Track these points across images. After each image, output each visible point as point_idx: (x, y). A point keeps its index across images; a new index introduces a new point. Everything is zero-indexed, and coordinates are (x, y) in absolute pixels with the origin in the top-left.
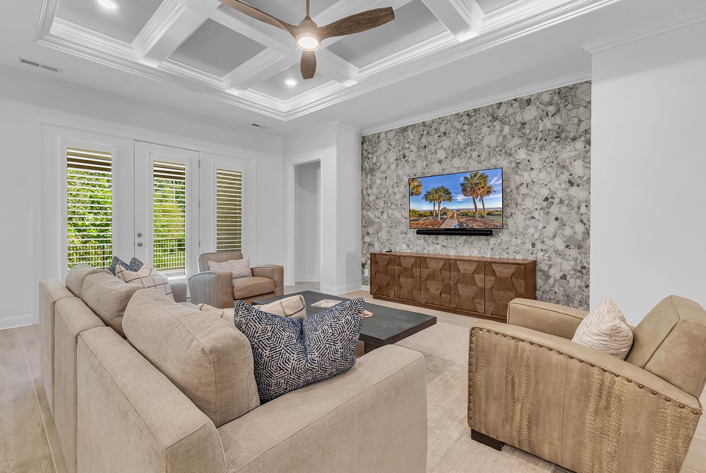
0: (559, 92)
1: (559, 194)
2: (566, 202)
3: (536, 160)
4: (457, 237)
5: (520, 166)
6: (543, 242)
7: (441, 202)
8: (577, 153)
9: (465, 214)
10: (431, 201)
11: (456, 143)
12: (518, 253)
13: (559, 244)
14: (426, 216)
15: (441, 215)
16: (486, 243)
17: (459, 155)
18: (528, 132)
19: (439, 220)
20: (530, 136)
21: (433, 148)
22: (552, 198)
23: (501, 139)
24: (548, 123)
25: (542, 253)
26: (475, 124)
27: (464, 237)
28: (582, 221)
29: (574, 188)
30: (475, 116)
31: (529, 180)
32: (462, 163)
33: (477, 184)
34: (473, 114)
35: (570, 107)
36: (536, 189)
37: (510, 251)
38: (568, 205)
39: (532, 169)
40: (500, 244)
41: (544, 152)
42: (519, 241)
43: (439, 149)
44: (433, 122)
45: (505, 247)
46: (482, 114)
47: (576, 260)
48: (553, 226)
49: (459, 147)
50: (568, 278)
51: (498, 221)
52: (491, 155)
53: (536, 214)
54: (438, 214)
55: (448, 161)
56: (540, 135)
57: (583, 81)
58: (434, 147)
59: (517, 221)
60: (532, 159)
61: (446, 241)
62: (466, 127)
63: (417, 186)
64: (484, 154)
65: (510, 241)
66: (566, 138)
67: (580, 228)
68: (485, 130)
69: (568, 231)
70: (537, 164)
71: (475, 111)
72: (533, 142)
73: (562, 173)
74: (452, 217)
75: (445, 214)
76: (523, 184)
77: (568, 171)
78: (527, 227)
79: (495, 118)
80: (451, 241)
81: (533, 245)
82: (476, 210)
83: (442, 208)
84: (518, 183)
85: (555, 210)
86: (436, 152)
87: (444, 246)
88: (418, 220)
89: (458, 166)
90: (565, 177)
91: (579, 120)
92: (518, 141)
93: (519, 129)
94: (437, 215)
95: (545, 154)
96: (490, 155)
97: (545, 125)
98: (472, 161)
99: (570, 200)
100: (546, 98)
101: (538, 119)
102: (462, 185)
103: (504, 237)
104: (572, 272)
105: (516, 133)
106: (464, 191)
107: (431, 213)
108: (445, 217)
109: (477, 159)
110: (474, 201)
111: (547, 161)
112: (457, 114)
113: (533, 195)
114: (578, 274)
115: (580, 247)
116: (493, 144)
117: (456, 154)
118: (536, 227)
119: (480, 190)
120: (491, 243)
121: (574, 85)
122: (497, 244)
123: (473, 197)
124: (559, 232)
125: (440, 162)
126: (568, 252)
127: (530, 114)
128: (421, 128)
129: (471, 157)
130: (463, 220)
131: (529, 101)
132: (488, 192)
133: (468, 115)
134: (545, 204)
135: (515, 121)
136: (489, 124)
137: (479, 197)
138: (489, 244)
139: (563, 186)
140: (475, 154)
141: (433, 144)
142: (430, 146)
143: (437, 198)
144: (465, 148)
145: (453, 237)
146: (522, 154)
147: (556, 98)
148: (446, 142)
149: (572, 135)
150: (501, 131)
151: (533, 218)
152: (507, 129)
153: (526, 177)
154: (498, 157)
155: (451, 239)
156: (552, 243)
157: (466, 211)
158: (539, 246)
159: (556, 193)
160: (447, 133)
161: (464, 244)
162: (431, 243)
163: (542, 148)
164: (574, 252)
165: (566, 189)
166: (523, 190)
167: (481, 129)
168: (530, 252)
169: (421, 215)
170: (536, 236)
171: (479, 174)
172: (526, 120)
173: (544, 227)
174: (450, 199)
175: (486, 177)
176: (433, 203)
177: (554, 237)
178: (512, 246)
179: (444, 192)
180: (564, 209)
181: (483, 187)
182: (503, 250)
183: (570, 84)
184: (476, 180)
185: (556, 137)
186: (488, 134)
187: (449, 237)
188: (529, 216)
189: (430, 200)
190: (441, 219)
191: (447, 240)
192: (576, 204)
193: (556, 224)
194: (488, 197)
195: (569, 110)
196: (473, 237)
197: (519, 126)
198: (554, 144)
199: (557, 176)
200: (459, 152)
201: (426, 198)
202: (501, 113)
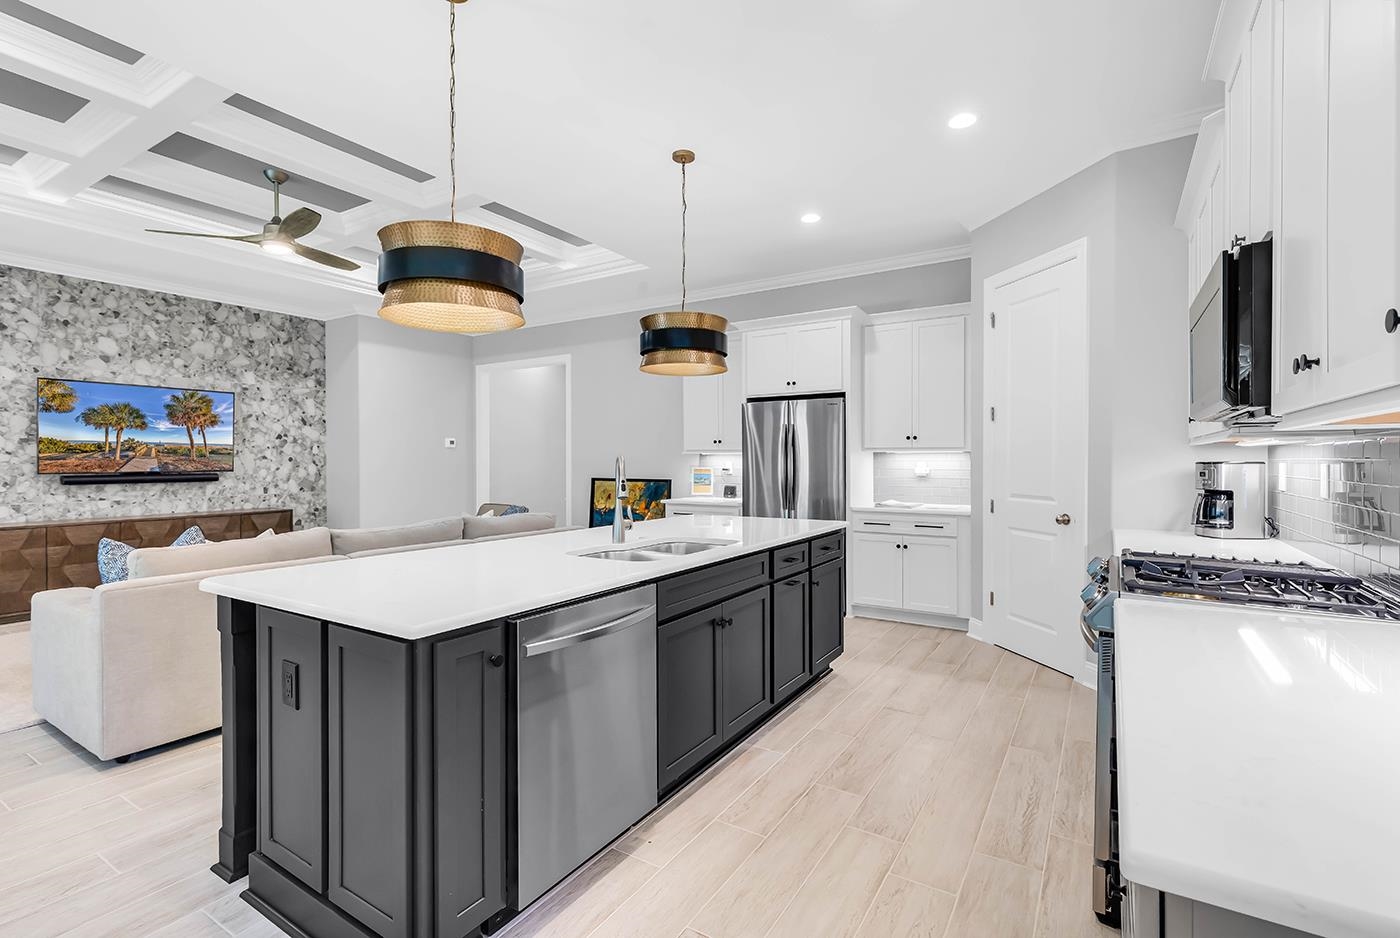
0: (291, 319)
1: (293, 432)
2: (299, 441)
3: (267, 389)
4: (147, 486)
5: (248, 393)
6: (276, 486)
7: (122, 429)
8: (308, 390)
9: (172, 451)
10: (98, 426)
11: (142, 334)
12: (247, 501)
13: (293, 487)
14: (86, 452)
15: (122, 451)
16: (200, 492)
17: (148, 357)
18: (257, 353)
19: (118, 458)
20: (259, 359)
21: (89, 332)
22: (286, 435)
23: (220, 352)
24: (279, 350)
25: (276, 499)
26: (178, 318)
27: (162, 486)
28: (314, 462)
29: (307, 427)
30: (178, 305)
31: (259, 413)
32: (155, 371)
33: (194, 409)
34: (174, 302)
35: (300, 339)
36: (267, 423)
37: (236, 500)
38: (302, 445)
39: (263, 399)
40: (222, 492)
41: (276, 382)
42: (247, 487)
43: (102, 335)
44: (87, 285)
45: (229, 495)
46: (190, 308)
47: (309, 503)
48: (287, 467)
49: (147, 344)
50: (303, 523)
51: (224, 463)
52: (207, 370)
53: (268, 453)
54: (115, 450)
55: (125, 361)
56: (271, 362)
57: (314, 318)
58: (91, 330)
59: (245, 462)
60: (261, 387)
61: (123, 493)
62: (160, 317)
63: (63, 396)
64: (195, 366)
65: (236, 487)
66: (299, 372)
67: (312, 469)
68: (195, 331)
69: (302, 473)
70: (268, 395)
71: (177, 298)
72: (262, 367)
73: (295, 409)
74: (147, 455)
75: (131, 448)
76: (251, 416)
77: (301, 408)
78: (257, 470)
79: (211, 321)
80: (134, 493)
81: (266, 490)
82: (192, 447)
83: (126, 439)
84: (246, 414)
85: (288, 449)
86: (96, 340)
87: (118, 503)
88: (64, 459)
89: (148, 374)
90: (298, 414)
91: (311, 357)
92: (246, 362)
93: (246, 347)
94: (113, 451)
95: (277, 385)
96: (203, 369)
97: (276, 352)
98: (172, 371)
99: (304, 439)
100: (278, 322)
101: (269, 342)
102: (168, 406)
103: (226, 481)
104: (307, 516)
105: (241, 349)
106: (172, 416)
107: (99, 447)
108: (131, 454)
109: (182, 370)
110: (189, 432)
111: (280, 393)
112: (144, 291)
113: (264, 430)
114: (312, 517)
115: (313, 489)
116: (210, 355)
117: (142, 354)
118: (269, 469)
119: (199, 417)
120: (207, 491)
121: (306, 319)
122: (217, 493)
123: (188, 427)
124: (293, 474)
125: (106, 359)
126: (303, 495)
127: (259, 332)
128: (57, 285)
129: (171, 365)
130: (169, 459)
131: (257, 317)
132: (212, 422)
133: (164, 299)
134: (278, 441)
135: (240, 335)
136: (202, 326)
137: (198, 428)
138: (204, 493)
139: (296, 423)
140: (179, 362)
141: (88, 323)
142: (79, 325)
143: (113, 422)
144: (160, 349)
145: (138, 486)
146: (249, 379)
147: (287, 324)
148: (120, 329)
149: (304, 371)
150: (221, 341)
151: (265, 457)
152: (228, 342)
153: (256, 408)
154: (217, 376)
155: (135, 490)
156: (285, 486)
157: (172, 446)
158: (272, 491)
159: (289, 431)
160: (122, 315)
161: (161, 496)
162: (86, 500)
163: (273, 377)
164: (307, 495)
165: (299, 428)
166: (252, 423)
167: (188, 329)
168: (262, 498)
169: (71, 449)
170: (269, 479)
171: (199, 396)
172: (253, 338)
173: (278, 469)
174: (143, 426)
175: (210, 401)
176: (104, 430)
177: (288, 480)
178: (239, 493)
179: (131, 414)
180: (298, 449)
181: (204, 415)
182: (226, 500)
183: (302, 316)
184: (192, 403)
185: (288, 369)
186: (200, 339)
187: (128, 487)
188: (259, 455)
189: (95, 424)
190: (121, 457)
191: (125, 490)
192: (308, 444)
193: (290, 465)
194: (212, 429)
195: (300, 343)
196: (177, 485)
197: (245, 342)
198: (286, 376)
199: (290, 412)
200: (149, 352)
201: (85, 420)
202: (220, 316)
